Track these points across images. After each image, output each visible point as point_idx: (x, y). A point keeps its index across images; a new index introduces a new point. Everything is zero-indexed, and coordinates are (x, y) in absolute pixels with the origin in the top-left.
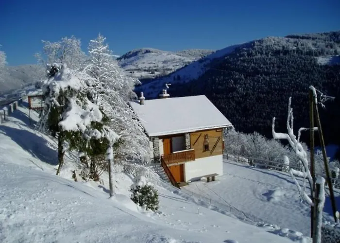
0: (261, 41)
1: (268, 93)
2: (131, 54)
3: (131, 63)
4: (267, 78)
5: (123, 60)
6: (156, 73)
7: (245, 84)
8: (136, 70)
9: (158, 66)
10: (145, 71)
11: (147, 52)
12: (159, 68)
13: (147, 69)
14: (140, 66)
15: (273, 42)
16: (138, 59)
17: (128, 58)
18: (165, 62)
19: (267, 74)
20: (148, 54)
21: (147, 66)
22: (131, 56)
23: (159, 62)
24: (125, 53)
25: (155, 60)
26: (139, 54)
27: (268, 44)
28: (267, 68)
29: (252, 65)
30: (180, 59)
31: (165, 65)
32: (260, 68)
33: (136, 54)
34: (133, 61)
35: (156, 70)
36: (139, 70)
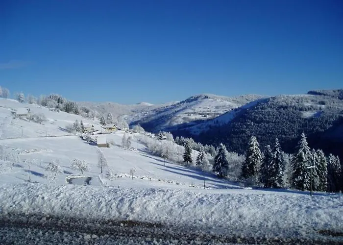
0: (274, 98)
1: (264, 135)
2: (193, 98)
3: (190, 107)
4: (267, 125)
5: (185, 103)
6: (208, 117)
7: (252, 128)
8: (193, 113)
9: (210, 111)
10: (200, 114)
11: (206, 97)
12: (211, 112)
13: (201, 113)
14: (197, 110)
15: (283, 99)
16: (197, 103)
17: (189, 102)
18: (217, 107)
19: (268, 122)
20: (205, 99)
21: (202, 110)
22: (192, 100)
23: (212, 107)
24: (188, 98)
25: (210, 106)
26: (199, 100)
27: (279, 100)
28: (269, 118)
29: (261, 116)
30: (229, 106)
31: (217, 110)
32: (265, 118)
33: (196, 99)
34: (192, 105)
35: (208, 114)
36: (195, 113)
